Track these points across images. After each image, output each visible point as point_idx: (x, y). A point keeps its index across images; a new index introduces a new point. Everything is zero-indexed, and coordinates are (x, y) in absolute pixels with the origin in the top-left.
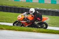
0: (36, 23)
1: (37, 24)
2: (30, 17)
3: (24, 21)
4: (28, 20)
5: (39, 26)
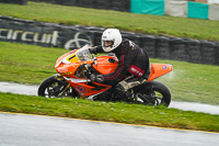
1: (130, 90)
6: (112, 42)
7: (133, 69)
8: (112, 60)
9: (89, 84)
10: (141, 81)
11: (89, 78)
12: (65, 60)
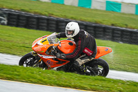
0: (80, 62)
2: (64, 45)
4: (61, 52)
5: (88, 71)
6: (73, 32)
7: (86, 50)
9: (55, 59)
11: (55, 55)
12: (39, 43)
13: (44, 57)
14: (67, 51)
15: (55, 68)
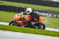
1: (34, 25)
3: (21, 21)
5: (37, 27)
6: (29, 12)
7: (35, 19)
8: (29, 16)
9: (23, 23)
10: (37, 22)
11: (23, 21)
12: (16, 16)
13: (19, 22)
14: (28, 19)
15: (23, 26)
